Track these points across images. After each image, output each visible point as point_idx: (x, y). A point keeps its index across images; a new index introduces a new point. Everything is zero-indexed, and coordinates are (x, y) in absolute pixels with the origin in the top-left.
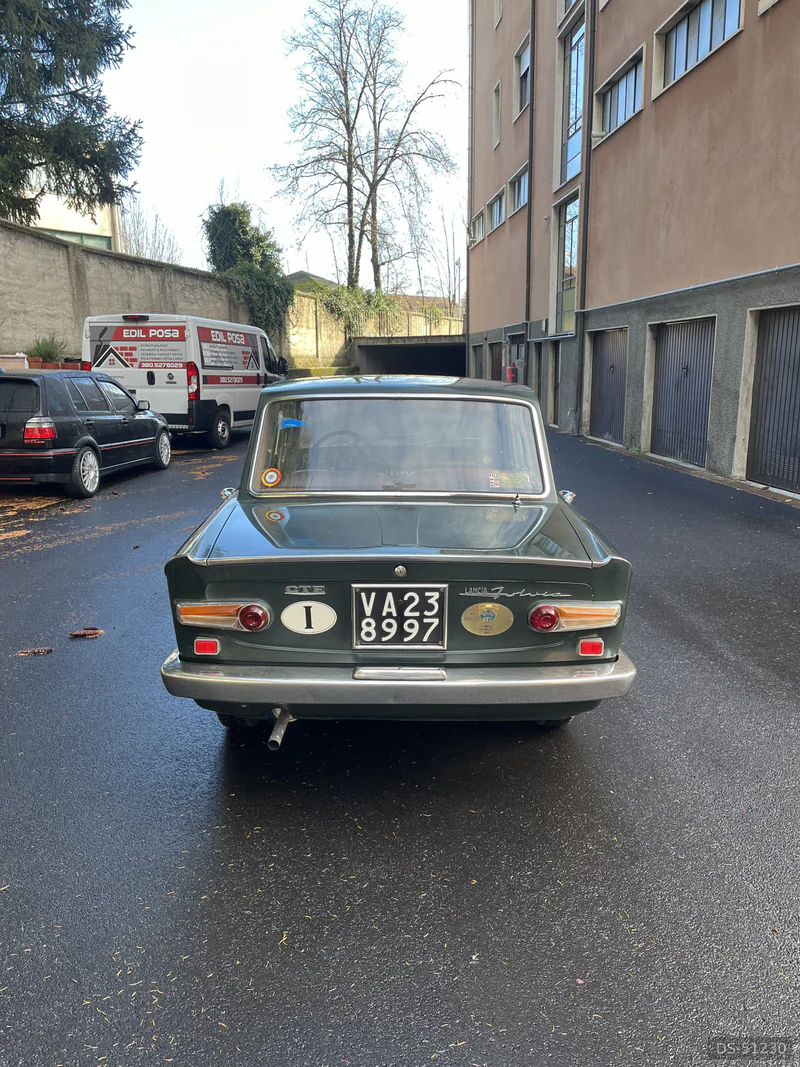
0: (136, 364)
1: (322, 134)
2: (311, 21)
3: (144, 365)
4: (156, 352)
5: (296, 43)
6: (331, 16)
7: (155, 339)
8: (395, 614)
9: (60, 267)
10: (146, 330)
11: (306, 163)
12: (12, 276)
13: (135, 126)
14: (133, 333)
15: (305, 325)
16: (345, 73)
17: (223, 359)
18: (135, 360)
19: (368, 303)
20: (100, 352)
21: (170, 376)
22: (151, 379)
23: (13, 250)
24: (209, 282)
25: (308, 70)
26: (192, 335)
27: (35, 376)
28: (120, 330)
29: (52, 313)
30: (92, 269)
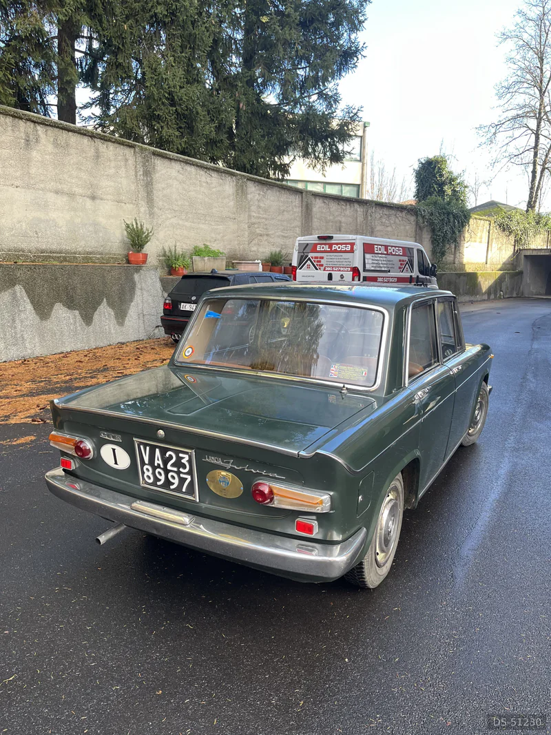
0: (322, 268)
1: (520, 99)
2: (519, 19)
3: (327, 269)
4: (335, 260)
5: (505, 37)
6: (535, 13)
7: (336, 251)
8: (162, 466)
9: (295, 206)
10: (331, 246)
11: (504, 121)
12: (261, 212)
13: (358, 110)
14: (323, 248)
15: (478, 240)
16: (542, 53)
17: (381, 265)
18: (322, 265)
19: (538, 223)
20: (302, 260)
21: (342, 277)
22: (330, 277)
23: (264, 196)
24: (402, 212)
25: (513, 54)
26: (359, 249)
27: (230, 275)
28: (316, 245)
29: (286, 235)
30: (317, 206)
